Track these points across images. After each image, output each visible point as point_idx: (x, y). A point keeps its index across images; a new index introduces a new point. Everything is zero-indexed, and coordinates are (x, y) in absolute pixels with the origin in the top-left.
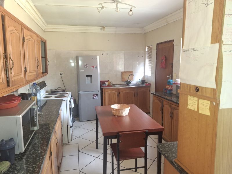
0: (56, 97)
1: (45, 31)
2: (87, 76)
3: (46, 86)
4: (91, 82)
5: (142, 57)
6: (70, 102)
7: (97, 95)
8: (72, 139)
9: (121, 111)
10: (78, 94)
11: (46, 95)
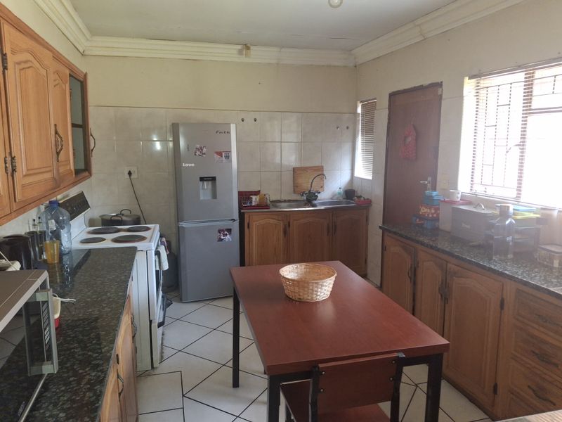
0: (116, 240)
1: (86, 53)
2: (202, 179)
3: (89, 207)
4: (214, 196)
5: (348, 128)
6: (158, 253)
7: (229, 231)
8: (162, 357)
9: (311, 288)
10: (179, 227)
11: (89, 233)
